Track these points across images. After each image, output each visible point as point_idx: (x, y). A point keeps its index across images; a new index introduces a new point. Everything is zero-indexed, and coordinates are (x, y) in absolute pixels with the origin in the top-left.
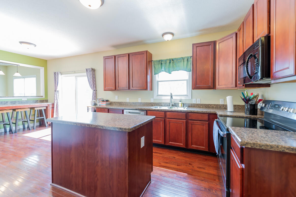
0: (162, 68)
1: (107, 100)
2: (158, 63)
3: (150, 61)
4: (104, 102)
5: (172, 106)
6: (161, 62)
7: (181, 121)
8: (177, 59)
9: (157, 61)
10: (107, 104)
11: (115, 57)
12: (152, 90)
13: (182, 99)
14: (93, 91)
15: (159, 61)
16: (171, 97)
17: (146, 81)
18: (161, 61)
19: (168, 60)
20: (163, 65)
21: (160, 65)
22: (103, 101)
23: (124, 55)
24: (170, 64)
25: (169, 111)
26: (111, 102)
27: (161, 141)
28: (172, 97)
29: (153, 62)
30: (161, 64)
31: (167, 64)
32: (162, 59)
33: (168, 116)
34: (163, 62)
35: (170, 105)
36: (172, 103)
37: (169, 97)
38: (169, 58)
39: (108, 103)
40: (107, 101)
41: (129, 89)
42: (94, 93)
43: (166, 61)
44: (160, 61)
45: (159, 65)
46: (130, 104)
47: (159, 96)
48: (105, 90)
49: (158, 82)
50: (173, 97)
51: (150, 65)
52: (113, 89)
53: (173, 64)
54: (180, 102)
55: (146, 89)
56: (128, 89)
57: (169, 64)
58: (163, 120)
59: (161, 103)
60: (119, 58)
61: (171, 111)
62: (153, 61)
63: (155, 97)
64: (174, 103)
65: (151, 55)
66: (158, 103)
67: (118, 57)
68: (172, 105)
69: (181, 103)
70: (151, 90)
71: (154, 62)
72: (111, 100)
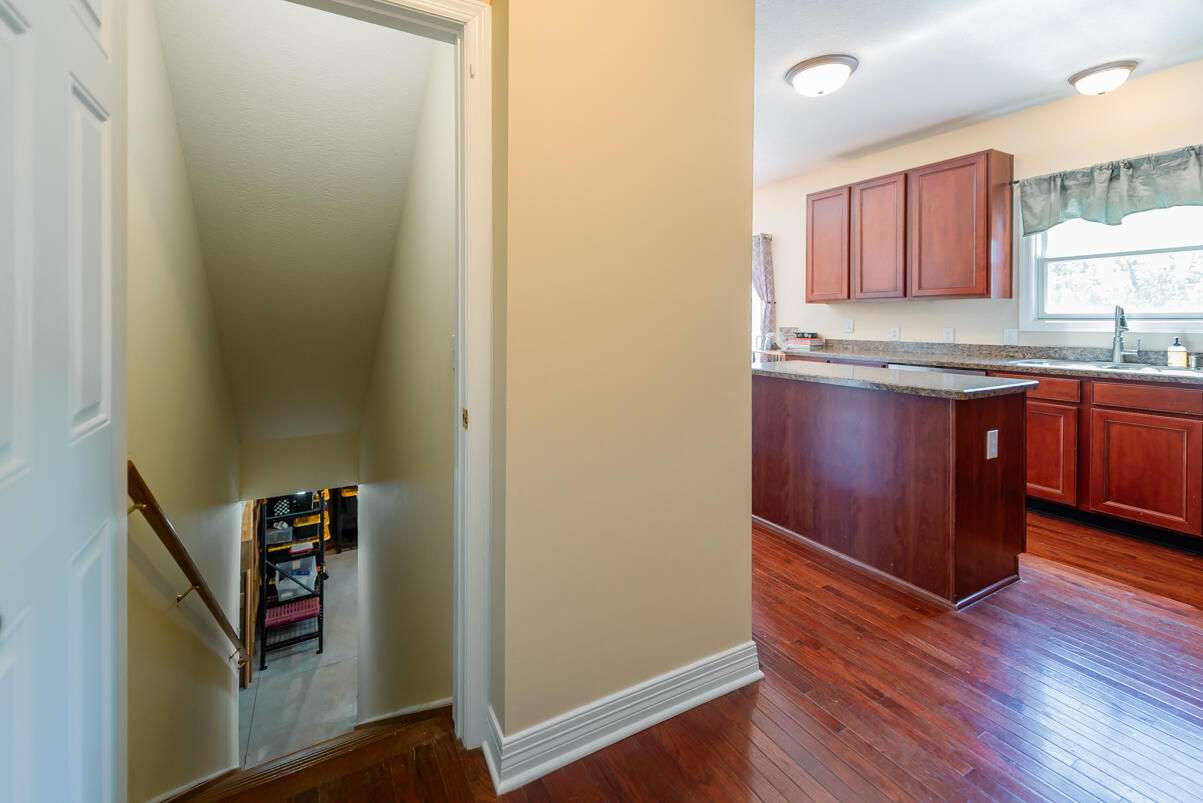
0: (1070, 205)
1: (813, 334)
2: (1045, 186)
3: (1004, 185)
4: (803, 340)
5: (1125, 361)
6: (1061, 184)
7: (1173, 421)
8: (1156, 161)
9: (1039, 181)
10: (814, 348)
11: (850, 189)
12: (1011, 297)
13: (1188, 331)
14: (764, 304)
15: (1052, 178)
16: (1116, 325)
17: (983, 263)
18: (1064, 176)
19: (1101, 169)
20: (1074, 191)
21: (1055, 196)
22: (802, 336)
23: (887, 181)
24: (1115, 184)
25: (1107, 376)
26: (827, 340)
27: (1059, 492)
28: (1123, 323)
29: (1015, 186)
30: (1064, 188)
31: (1097, 185)
32: (1069, 168)
33: (1097, 400)
34: (1075, 182)
35: (1112, 356)
36: (1122, 349)
37: (1110, 327)
38: (1106, 160)
39: (816, 342)
40: (814, 336)
41: (905, 295)
42: (769, 309)
43: (1090, 174)
44: (1059, 181)
45: (1053, 195)
46: (906, 349)
47: (1047, 322)
48: (809, 301)
49: (1042, 263)
50: (1128, 322)
51: (1004, 200)
52: (840, 297)
53: (1131, 181)
54: (1177, 344)
55: (986, 293)
56: (901, 294)
57: (1106, 184)
58: (1071, 410)
59: (1061, 349)
60: (865, 192)
61: (1117, 377)
62: (1016, 182)
63: (1027, 322)
64: (1139, 352)
65: (1008, 161)
66: (1041, 349)
67: (862, 190)
68: (1124, 356)
69: (1182, 348)
70: (1005, 297)
71: (1023, 186)
72: (827, 334)
